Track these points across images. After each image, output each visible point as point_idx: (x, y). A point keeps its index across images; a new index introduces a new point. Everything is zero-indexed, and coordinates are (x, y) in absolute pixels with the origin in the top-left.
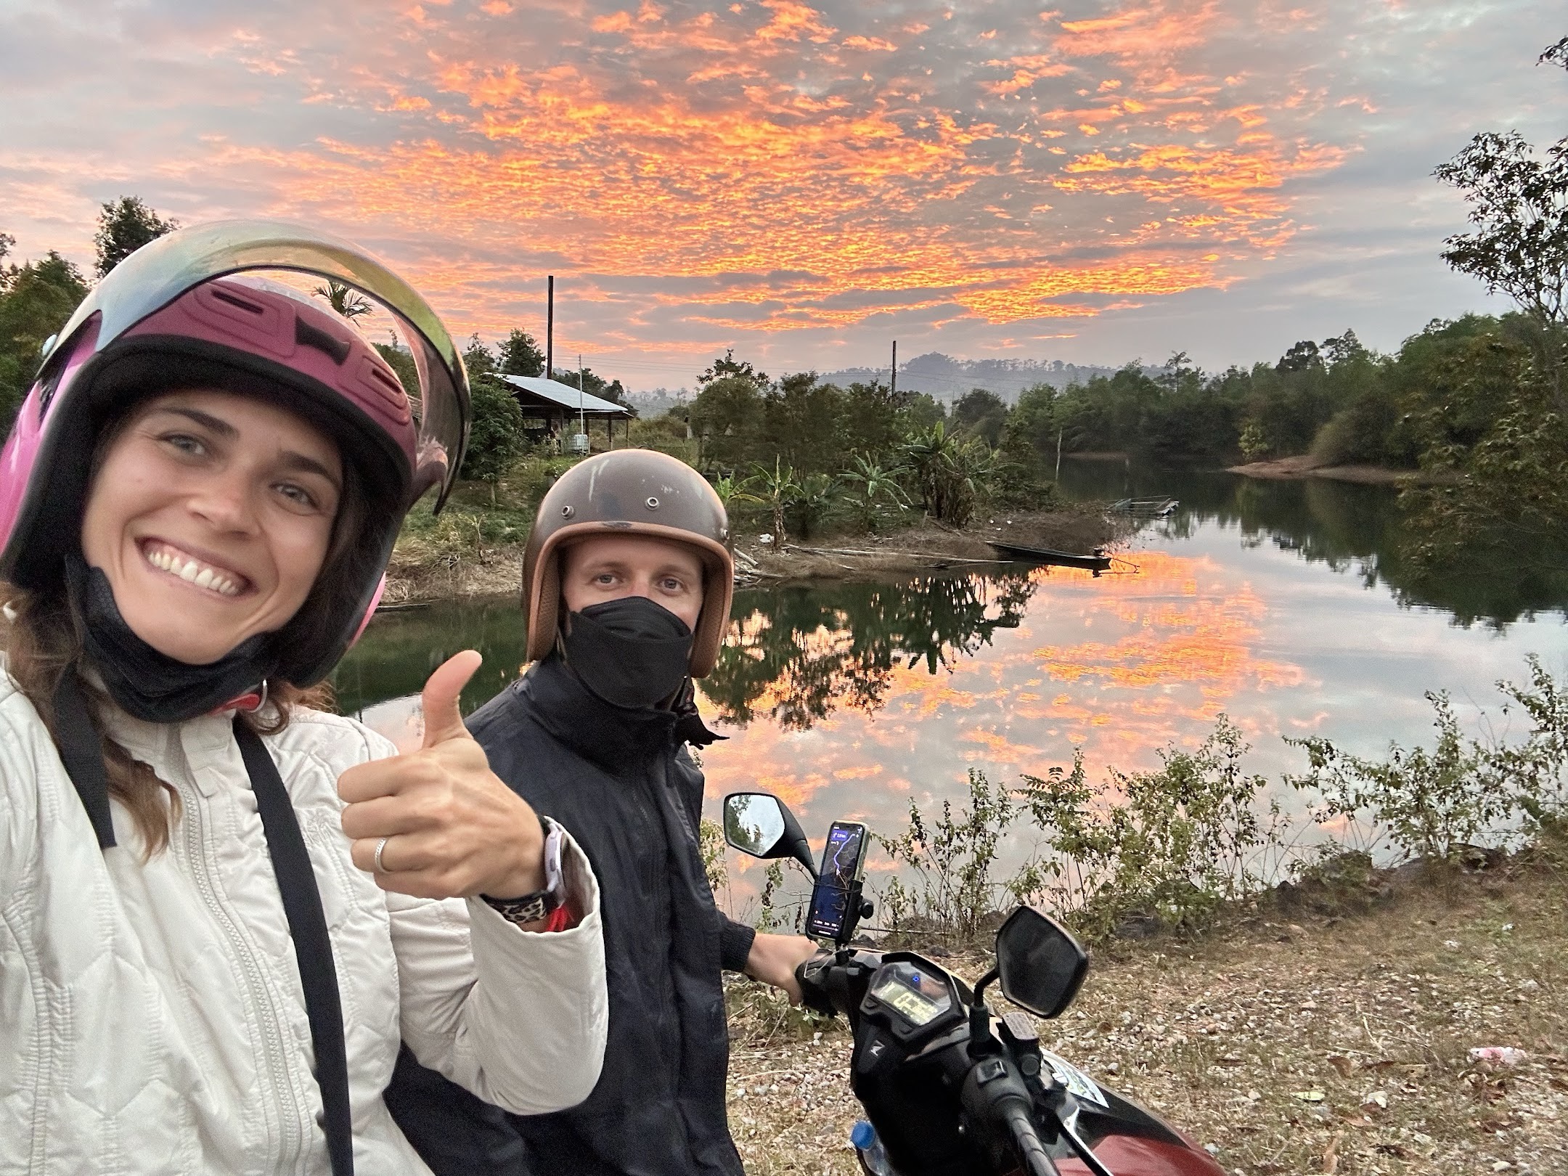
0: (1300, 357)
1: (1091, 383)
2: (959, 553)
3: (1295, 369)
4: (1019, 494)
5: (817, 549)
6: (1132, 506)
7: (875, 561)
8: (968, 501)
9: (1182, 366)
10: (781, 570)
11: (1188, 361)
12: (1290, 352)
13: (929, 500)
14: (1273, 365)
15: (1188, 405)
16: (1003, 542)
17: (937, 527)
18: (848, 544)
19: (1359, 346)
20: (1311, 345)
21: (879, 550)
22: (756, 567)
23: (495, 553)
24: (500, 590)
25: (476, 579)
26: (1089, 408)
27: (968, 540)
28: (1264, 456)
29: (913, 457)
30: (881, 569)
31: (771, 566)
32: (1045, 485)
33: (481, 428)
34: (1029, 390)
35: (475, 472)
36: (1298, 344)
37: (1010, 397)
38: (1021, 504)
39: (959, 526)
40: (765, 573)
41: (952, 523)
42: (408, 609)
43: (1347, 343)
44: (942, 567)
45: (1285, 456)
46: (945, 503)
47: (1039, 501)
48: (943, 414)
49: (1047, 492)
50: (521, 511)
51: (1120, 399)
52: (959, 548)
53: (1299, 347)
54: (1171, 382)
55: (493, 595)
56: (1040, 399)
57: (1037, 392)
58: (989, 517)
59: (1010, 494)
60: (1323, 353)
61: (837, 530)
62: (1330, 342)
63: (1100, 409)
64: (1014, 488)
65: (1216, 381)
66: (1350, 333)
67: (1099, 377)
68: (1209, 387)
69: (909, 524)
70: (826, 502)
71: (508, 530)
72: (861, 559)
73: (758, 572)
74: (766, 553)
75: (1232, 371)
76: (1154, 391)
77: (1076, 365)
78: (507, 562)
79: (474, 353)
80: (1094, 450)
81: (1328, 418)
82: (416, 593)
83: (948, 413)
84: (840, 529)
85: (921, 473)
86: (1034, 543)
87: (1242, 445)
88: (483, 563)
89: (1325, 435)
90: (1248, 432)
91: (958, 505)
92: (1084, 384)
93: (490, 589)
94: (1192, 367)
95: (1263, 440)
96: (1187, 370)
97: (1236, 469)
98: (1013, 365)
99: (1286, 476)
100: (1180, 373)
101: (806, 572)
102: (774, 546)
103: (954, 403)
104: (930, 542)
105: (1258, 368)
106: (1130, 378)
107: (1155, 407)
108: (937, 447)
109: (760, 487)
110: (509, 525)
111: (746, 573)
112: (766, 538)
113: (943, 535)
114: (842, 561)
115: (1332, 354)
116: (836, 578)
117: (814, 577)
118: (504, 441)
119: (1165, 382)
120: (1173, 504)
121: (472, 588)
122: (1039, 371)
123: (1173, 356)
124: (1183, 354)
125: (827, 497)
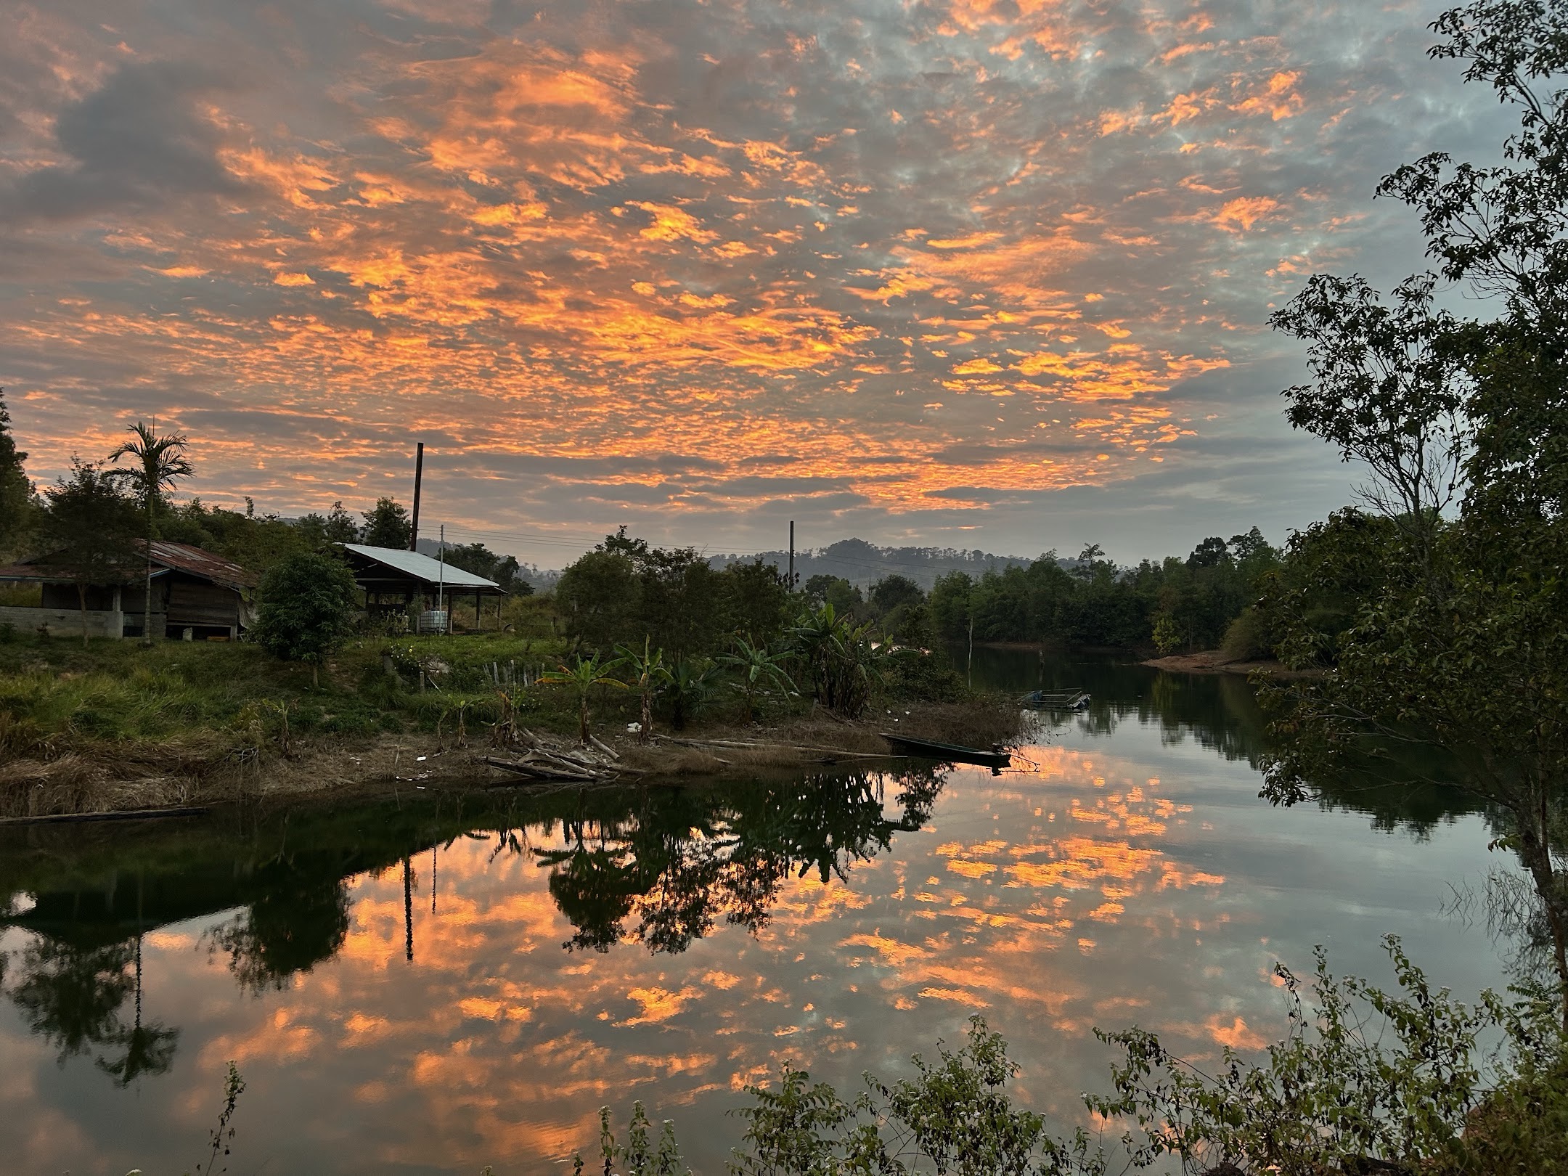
0: (1210, 553)
1: (1007, 572)
2: (850, 746)
3: (1205, 564)
4: (919, 683)
5: (691, 741)
6: (1043, 698)
7: (754, 754)
8: (862, 689)
9: (1096, 559)
10: (647, 764)
11: (1101, 554)
12: (1199, 548)
13: (820, 685)
14: (1184, 560)
15: (1102, 598)
16: (899, 735)
17: (829, 717)
18: (728, 735)
19: (1265, 543)
20: (1219, 542)
21: (761, 743)
22: (617, 761)
23: (307, 745)
24: (304, 789)
25: (274, 777)
26: (1004, 597)
27: (860, 732)
28: (1178, 650)
29: (802, 641)
30: (761, 764)
31: (634, 760)
32: (946, 675)
33: (305, 602)
34: (944, 577)
35: (294, 651)
36: (1206, 541)
37: (927, 584)
38: (923, 694)
39: (852, 715)
40: (627, 768)
41: (845, 713)
42: (182, 813)
43: (1252, 541)
44: (830, 761)
45: (1198, 650)
46: (838, 691)
47: (939, 691)
48: (860, 599)
49: (948, 681)
50: (347, 696)
51: (1035, 589)
52: (850, 742)
53: (1208, 543)
54: (1086, 574)
55: (294, 795)
56: (956, 587)
57: (953, 580)
58: (886, 707)
59: (910, 682)
60: (1231, 550)
61: (716, 720)
62: (1236, 539)
63: (1015, 599)
64: (916, 677)
65: (1130, 575)
66: (1255, 531)
67: (1014, 567)
68: (1123, 580)
69: (797, 713)
70: (702, 687)
71: (327, 717)
72: (740, 752)
73: (619, 766)
74: (632, 745)
75: (1145, 565)
76: (1069, 584)
77: (995, 555)
78: (319, 756)
79: (336, 522)
80: (1011, 639)
81: (1237, 614)
82: (197, 794)
83: (865, 599)
84: (720, 719)
85: (811, 658)
86: (933, 737)
87: (1155, 638)
88: (289, 758)
89: (1237, 630)
90: (1161, 625)
91: (852, 692)
92: (1000, 573)
93: (292, 788)
94: (1105, 559)
95: (1175, 634)
96: (1101, 562)
97: (1151, 663)
98: (932, 554)
99: (1200, 671)
100: (1094, 566)
101: (674, 767)
102: (641, 737)
103: (871, 589)
104: (818, 735)
105: (1170, 563)
106: (1046, 568)
107: (1070, 599)
108: (827, 631)
109: (627, 671)
110: (329, 712)
111: (605, 768)
112: (633, 727)
113: (833, 727)
114: (718, 754)
115: (1239, 551)
116: (708, 773)
117: (683, 772)
118: (332, 617)
119: (1080, 574)
120: (1084, 697)
121: (270, 786)
122: (958, 560)
123: (1085, 548)
124: (1096, 547)
125: (704, 682)
